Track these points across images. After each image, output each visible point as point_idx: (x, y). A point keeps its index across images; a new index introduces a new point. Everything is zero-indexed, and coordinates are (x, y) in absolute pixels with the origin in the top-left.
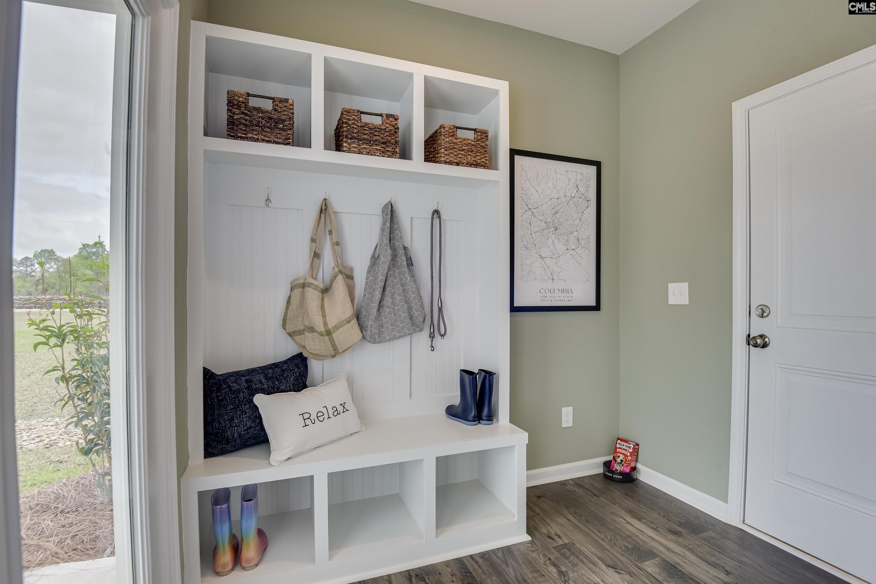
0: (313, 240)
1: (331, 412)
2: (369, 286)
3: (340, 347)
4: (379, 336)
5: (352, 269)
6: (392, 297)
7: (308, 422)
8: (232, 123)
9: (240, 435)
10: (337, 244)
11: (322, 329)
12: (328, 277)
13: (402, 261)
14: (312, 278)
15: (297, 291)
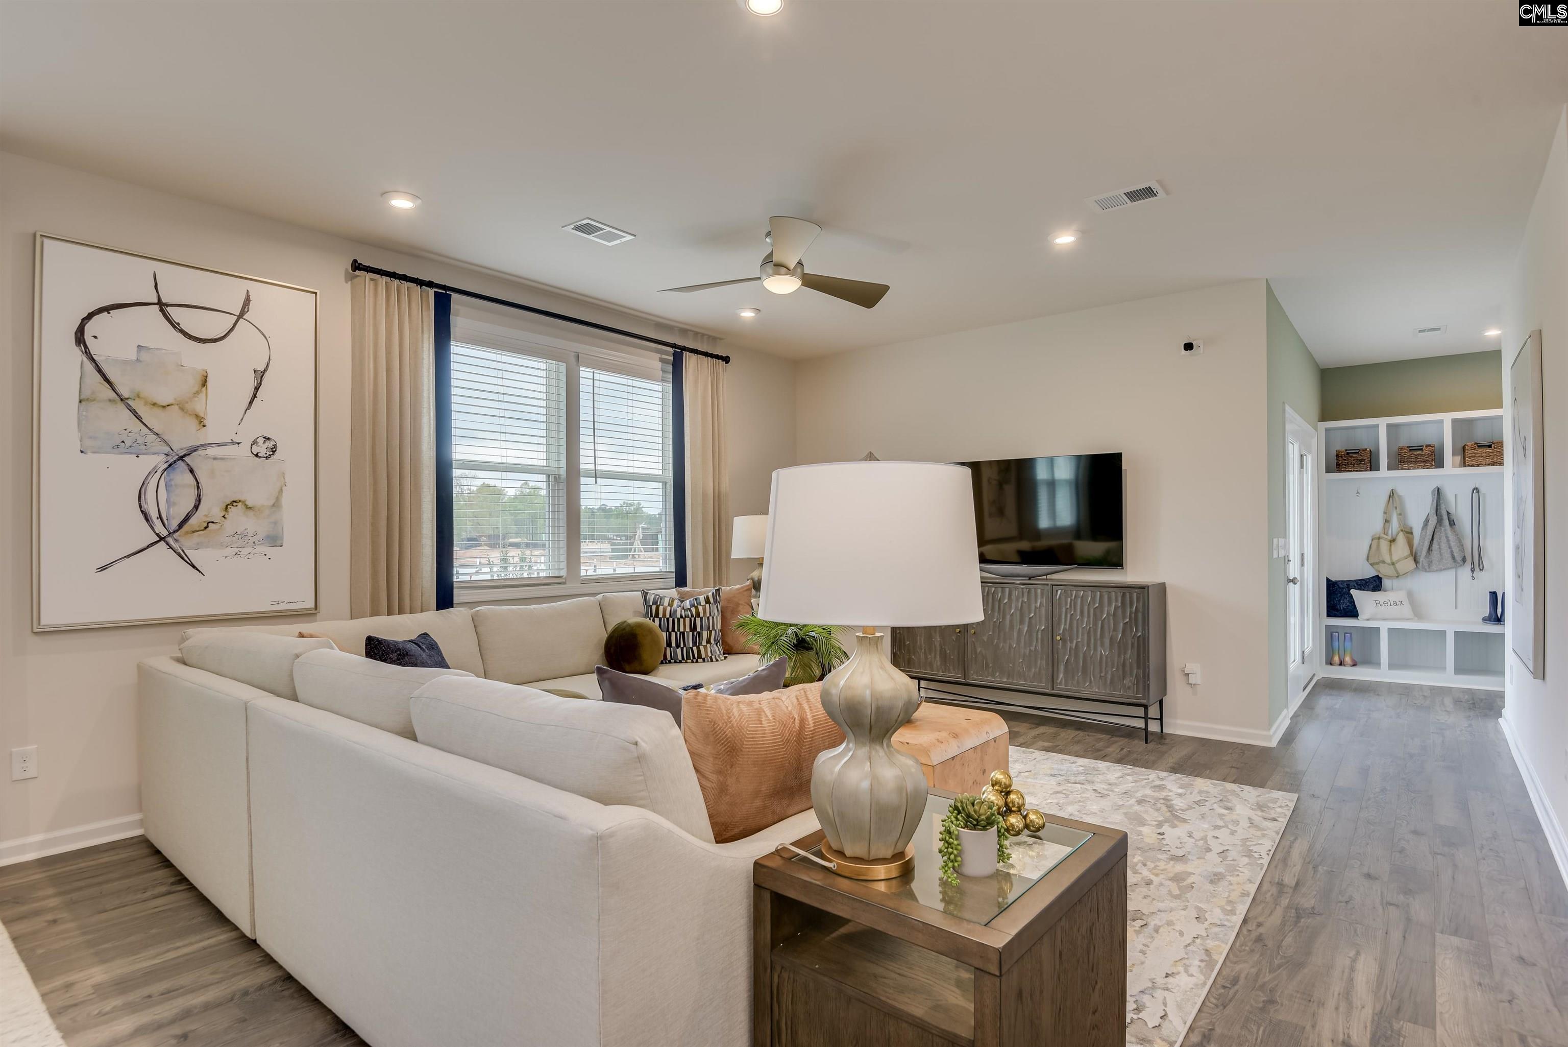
0: (1385, 513)
1: (1392, 604)
2: (1422, 538)
3: (1401, 573)
4: (1429, 567)
5: (1411, 528)
6: (1439, 544)
7: (1378, 604)
8: (1338, 465)
9: (1343, 608)
10: (1400, 514)
11: (1390, 562)
12: (1395, 533)
13: (1446, 522)
14: (1384, 534)
15: (1375, 541)
